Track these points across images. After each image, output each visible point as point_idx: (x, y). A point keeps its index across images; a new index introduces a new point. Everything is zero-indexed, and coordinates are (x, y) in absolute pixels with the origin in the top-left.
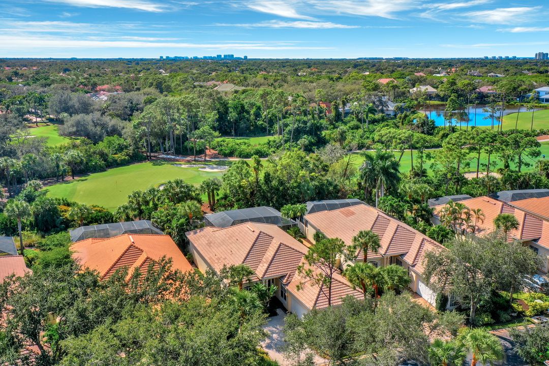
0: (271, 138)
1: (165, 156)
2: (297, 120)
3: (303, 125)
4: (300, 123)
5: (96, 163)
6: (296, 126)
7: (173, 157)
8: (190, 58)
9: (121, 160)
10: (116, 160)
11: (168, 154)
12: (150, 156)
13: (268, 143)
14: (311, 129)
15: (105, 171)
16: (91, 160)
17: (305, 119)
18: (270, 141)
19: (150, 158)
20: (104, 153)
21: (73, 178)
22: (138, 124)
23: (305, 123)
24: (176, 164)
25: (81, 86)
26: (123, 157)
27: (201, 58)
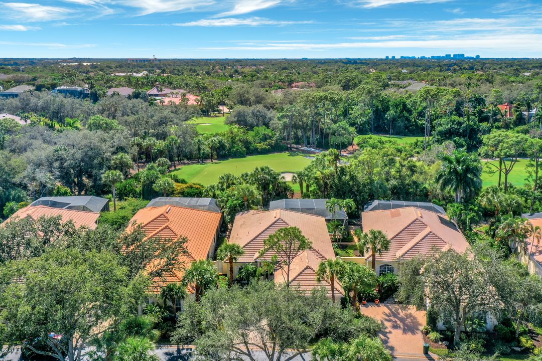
0: (420, 139)
1: (306, 148)
2: (451, 121)
3: (456, 127)
4: (453, 124)
5: (237, 150)
6: (449, 126)
7: (313, 150)
8: (417, 58)
9: (262, 149)
10: (257, 149)
11: (310, 147)
12: (291, 148)
13: (416, 143)
14: (465, 131)
15: (245, 157)
16: (234, 147)
17: (461, 119)
18: (418, 141)
19: (291, 149)
20: (247, 141)
21: (212, 161)
22: (281, 116)
23: (460, 124)
24: (309, 156)
25: (280, 83)
26: (264, 146)
27: (429, 58)
